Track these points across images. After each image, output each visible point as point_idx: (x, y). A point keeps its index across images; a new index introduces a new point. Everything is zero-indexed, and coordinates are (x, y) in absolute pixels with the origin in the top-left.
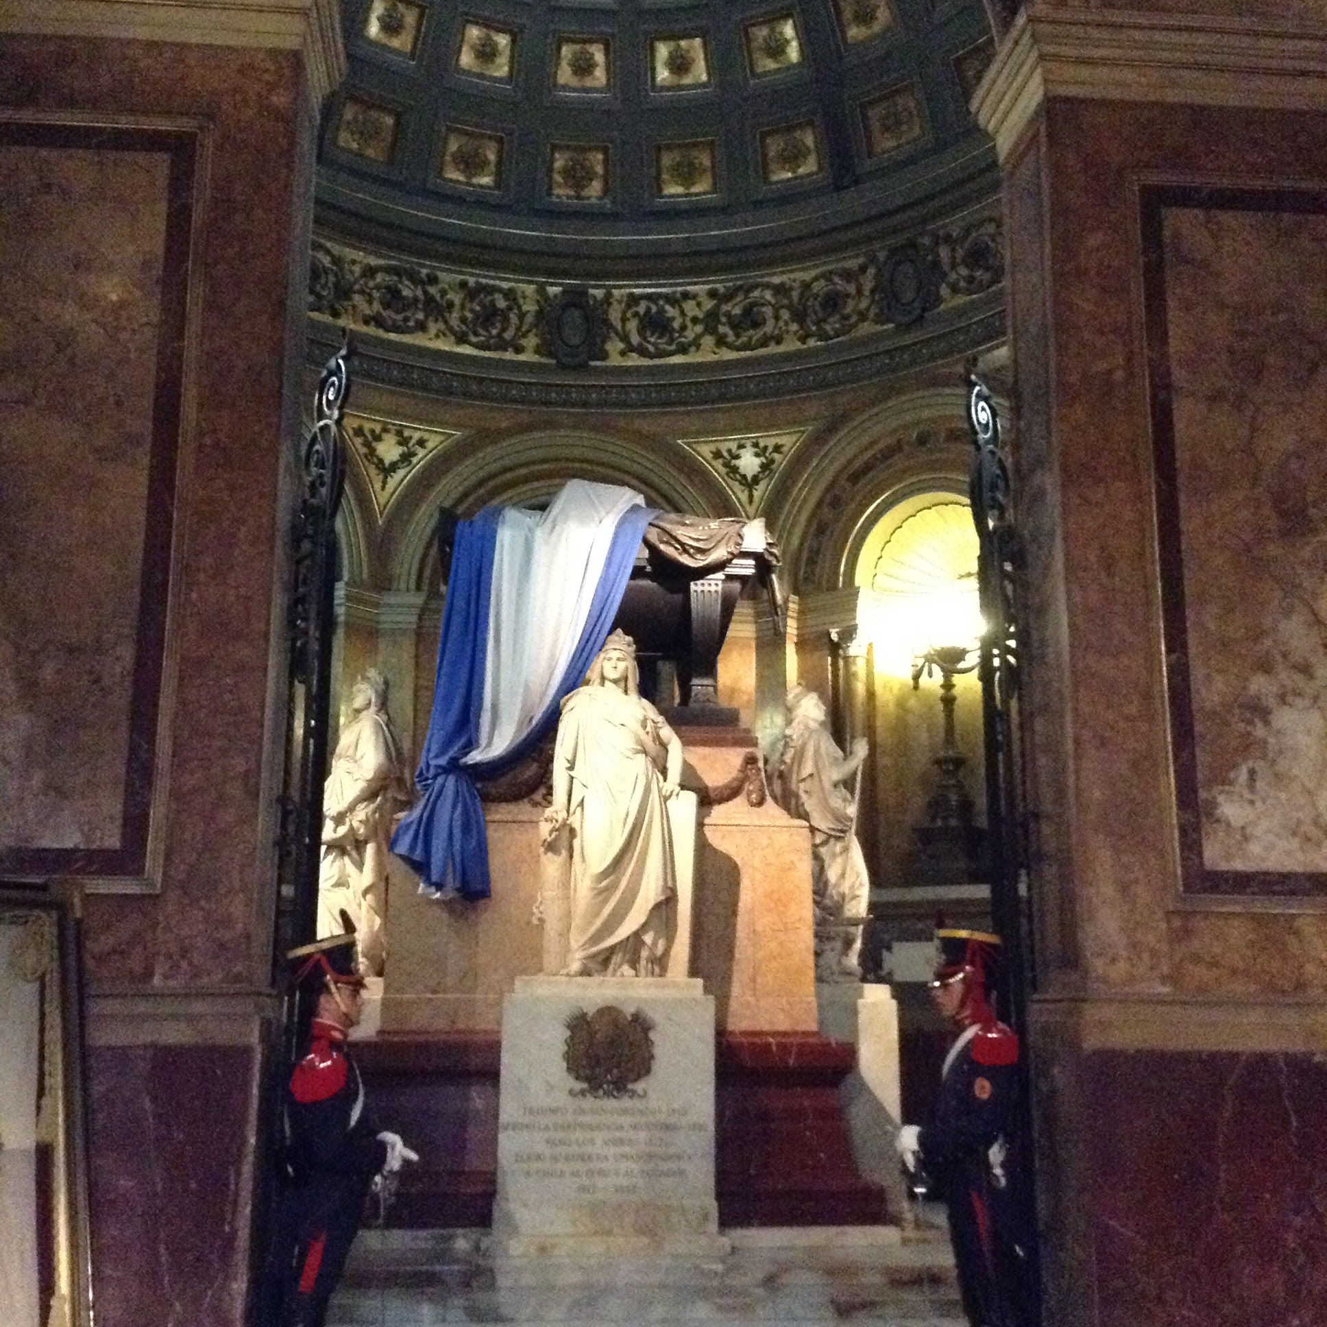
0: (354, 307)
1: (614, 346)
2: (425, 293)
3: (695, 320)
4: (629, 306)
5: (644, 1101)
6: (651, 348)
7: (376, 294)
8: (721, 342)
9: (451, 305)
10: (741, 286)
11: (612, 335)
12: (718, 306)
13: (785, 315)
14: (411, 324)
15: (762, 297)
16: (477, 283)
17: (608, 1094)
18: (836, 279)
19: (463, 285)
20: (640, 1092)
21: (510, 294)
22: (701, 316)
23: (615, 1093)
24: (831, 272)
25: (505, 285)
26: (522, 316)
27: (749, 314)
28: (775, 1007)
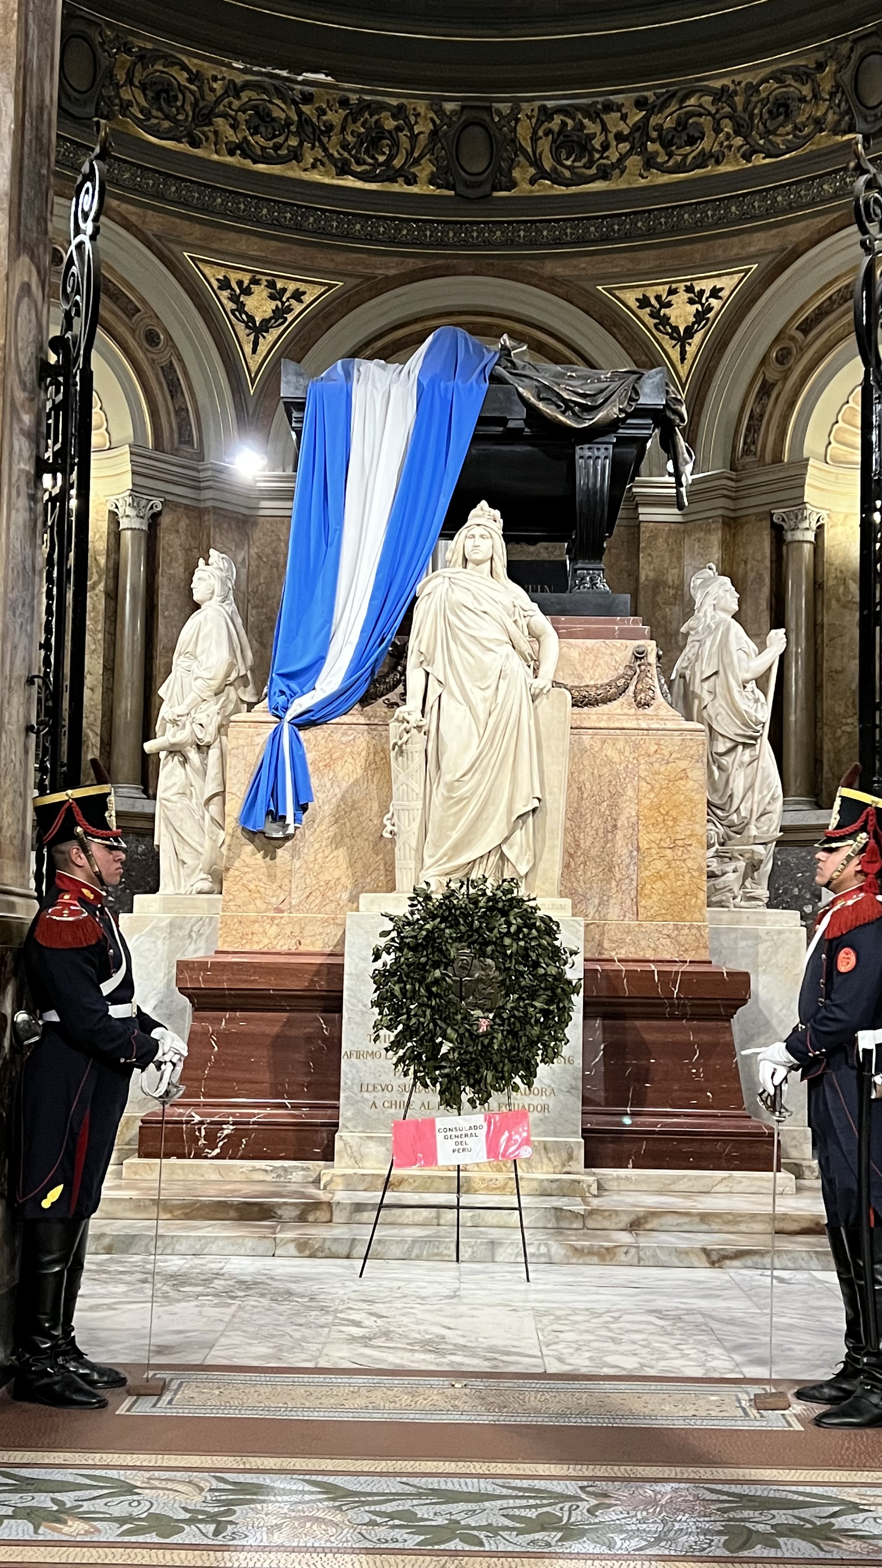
0: (216, 133)
1: (522, 173)
2: (300, 113)
3: (620, 137)
4: (540, 123)
6: (567, 174)
7: (242, 117)
8: (650, 163)
9: (330, 128)
10: (674, 94)
11: (521, 158)
12: (646, 119)
13: (728, 127)
14: (283, 152)
15: (700, 106)
16: (360, 100)
18: (789, 79)
19: (344, 103)
21: (399, 112)
22: (626, 131)
24: (783, 71)
25: (394, 102)
26: (413, 138)
27: (685, 128)
28: (660, 932)
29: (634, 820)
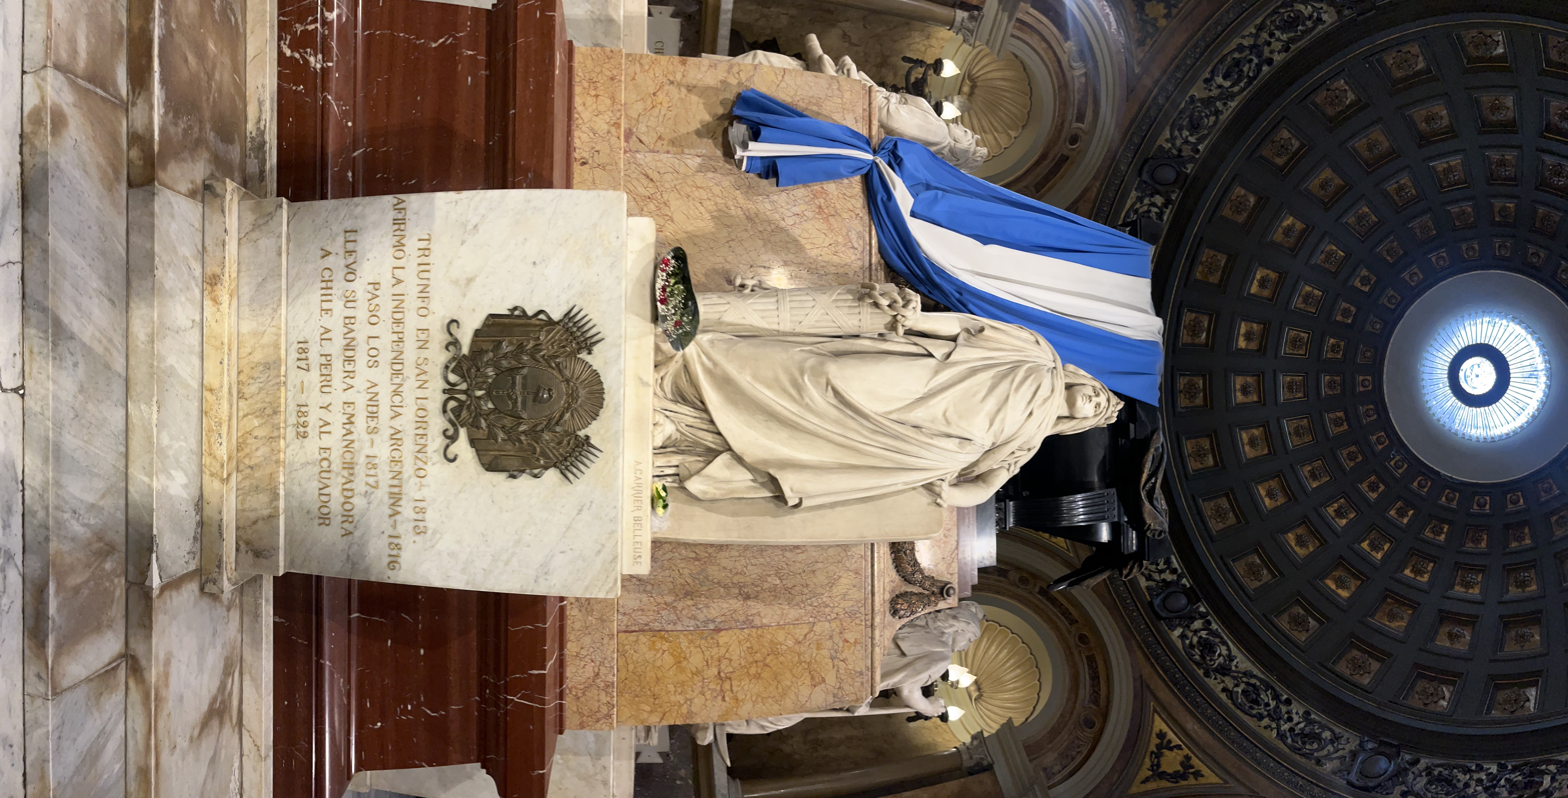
5: (438, 457)
17: (450, 391)
20: (454, 449)
23: (452, 404)
28: (602, 663)
29: (757, 622)
